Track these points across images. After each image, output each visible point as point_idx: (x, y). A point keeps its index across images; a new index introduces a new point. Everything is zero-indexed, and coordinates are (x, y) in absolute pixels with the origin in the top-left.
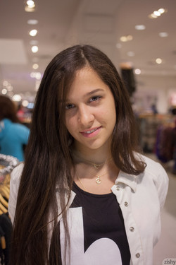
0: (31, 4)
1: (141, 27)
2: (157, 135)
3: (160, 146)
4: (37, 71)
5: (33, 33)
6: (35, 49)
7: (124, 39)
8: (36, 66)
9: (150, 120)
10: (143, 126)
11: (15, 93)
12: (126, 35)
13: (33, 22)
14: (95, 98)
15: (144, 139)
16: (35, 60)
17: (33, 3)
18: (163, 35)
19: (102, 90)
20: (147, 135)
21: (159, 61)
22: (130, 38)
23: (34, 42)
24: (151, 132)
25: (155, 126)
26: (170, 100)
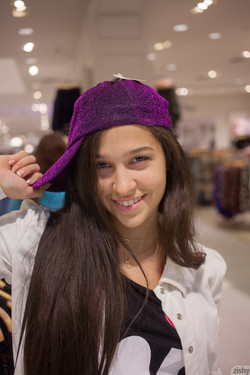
0: (20, 6)
1: (181, 28)
2: (216, 179)
3: (221, 195)
4: (40, 101)
5: (29, 47)
6: (34, 71)
7: (159, 46)
8: (38, 95)
9: (205, 159)
10: (195, 169)
11: (13, 134)
12: (162, 41)
13: (27, 32)
14: (140, 159)
15: (198, 187)
16: (36, 86)
17: (22, 3)
18: (215, 36)
19: (151, 149)
20: (203, 181)
21: (212, 74)
22: (167, 44)
23: (31, 61)
24: (208, 175)
25: (212, 166)
26: (233, 128)
